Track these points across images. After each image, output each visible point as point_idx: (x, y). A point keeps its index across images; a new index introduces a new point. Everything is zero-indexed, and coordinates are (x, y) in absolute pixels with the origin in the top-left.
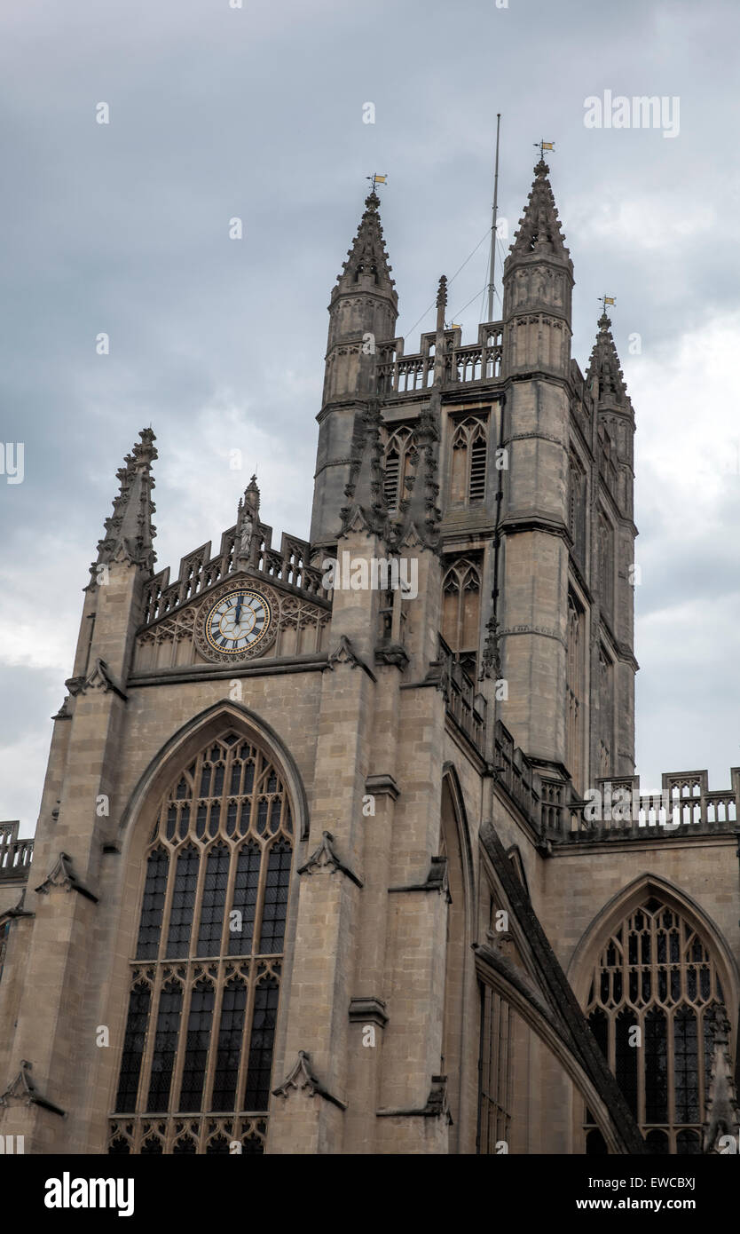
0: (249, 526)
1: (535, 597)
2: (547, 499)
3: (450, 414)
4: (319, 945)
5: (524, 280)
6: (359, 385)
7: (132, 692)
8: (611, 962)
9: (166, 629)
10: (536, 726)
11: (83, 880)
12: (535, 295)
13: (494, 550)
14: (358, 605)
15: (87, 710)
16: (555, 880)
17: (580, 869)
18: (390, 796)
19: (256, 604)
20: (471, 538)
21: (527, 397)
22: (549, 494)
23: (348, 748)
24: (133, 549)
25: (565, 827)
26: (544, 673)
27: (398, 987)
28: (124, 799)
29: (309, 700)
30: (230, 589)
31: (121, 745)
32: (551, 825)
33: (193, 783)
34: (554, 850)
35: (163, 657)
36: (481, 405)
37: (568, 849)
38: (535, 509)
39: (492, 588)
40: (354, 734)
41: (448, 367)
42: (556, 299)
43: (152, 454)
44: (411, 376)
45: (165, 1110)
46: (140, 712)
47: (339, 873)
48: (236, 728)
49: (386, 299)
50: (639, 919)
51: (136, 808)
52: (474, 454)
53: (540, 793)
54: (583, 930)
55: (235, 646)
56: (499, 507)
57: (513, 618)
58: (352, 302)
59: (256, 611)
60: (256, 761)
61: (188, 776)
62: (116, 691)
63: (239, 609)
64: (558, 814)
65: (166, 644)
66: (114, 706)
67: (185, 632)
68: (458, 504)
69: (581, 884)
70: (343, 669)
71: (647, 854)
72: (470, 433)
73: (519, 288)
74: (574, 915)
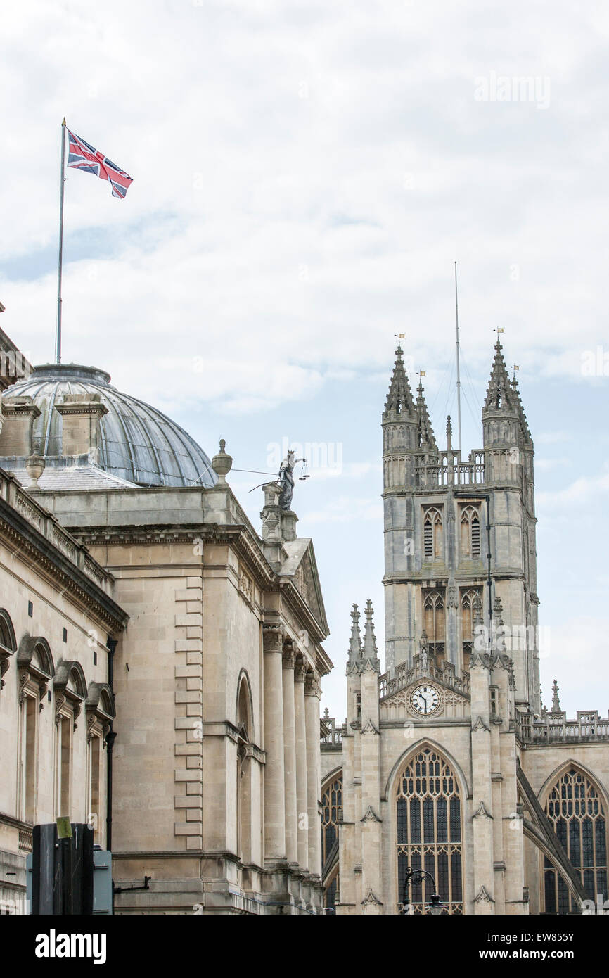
0: (425, 654)
2: (514, 561)
3: (458, 503)
4: (483, 845)
5: (495, 427)
6: (407, 480)
7: (382, 730)
8: (554, 798)
9: (393, 701)
12: (502, 437)
13: (488, 587)
14: (482, 700)
15: (367, 742)
17: (540, 756)
18: (500, 781)
19: (433, 692)
20: (476, 580)
21: (502, 500)
22: (515, 557)
25: (533, 735)
27: (509, 855)
28: (386, 779)
29: (463, 740)
30: (420, 684)
31: (383, 757)
32: (526, 735)
33: (413, 770)
34: (527, 747)
35: (393, 714)
36: (475, 500)
37: (534, 746)
38: (509, 568)
39: (489, 609)
40: (488, 757)
45: (421, 901)
46: (387, 742)
47: (487, 816)
48: (430, 749)
50: (567, 778)
51: (392, 782)
52: (473, 527)
54: (542, 785)
55: (426, 711)
56: (489, 563)
58: (398, 427)
59: (433, 695)
60: (440, 762)
61: (410, 767)
63: (424, 693)
64: (529, 730)
65: (393, 707)
66: (378, 740)
67: (401, 703)
68: (466, 556)
69: (540, 763)
70: (480, 731)
71: (571, 750)
72: (470, 514)
73: (493, 431)
74: (537, 777)
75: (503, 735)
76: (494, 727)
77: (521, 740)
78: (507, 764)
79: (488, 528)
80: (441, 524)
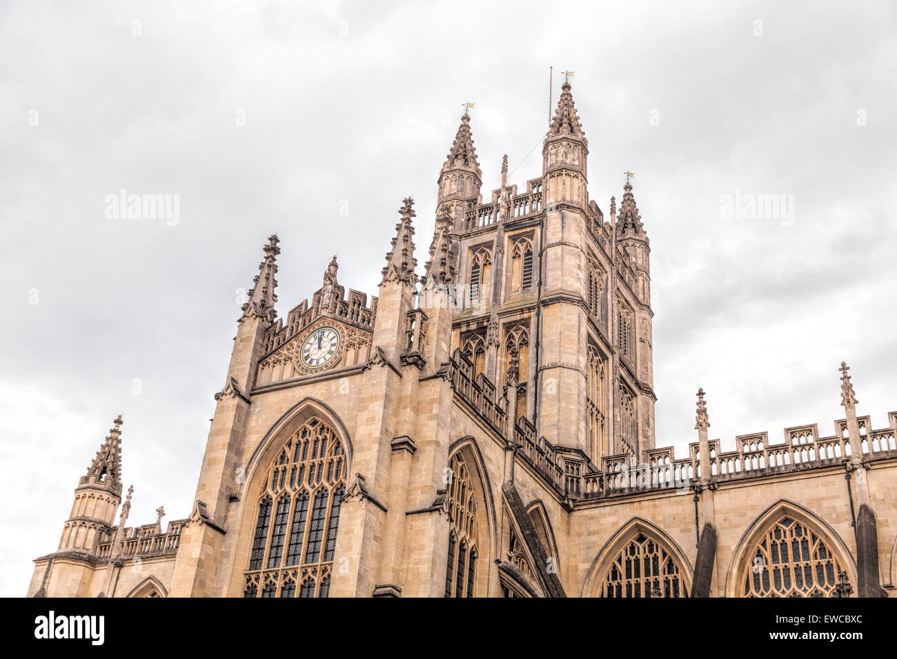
0: (330, 287)
1: (562, 344)
2: (569, 283)
3: (510, 237)
5: (554, 151)
7: (253, 398)
8: (614, 578)
9: (278, 357)
10: (563, 426)
11: (212, 519)
12: (560, 159)
13: (536, 318)
14: (390, 327)
16: (576, 526)
17: (592, 518)
18: (408, 450)
19: (332, 335)
20: (522, 312)
21: (557, 220)
22: (571, 279)
23: (377, 418)
24: (258, 308)
25: (582, 491)
26: (568, 392)
27: (410, 578)
30: (317, 327)
31: (244, 432)
33: (290, 454)
34: (575, 506)
35: (275, 374)
36: (528, 229)
37: (584, 505)
38: (561, 289)
39: (536, 341)
40: (381, 409)
41: (509, 209)
42: (574, 160)
43: (276, 251)
44: (487, 217)
46: (257, 410)
47: (365, 500)
48: (317, 416)
49: (473, 173)
50: (632, 548)
52: (525, 260)
53: (564, 469)
54: (594, 557)
55: (318, 363)
56: (540, 290)
57: (548, 358)
58: (450, 176)
59: (331, 339)
60: (329, 436)
61: (287, 449)
62: (243, 398)
63: (320, 339)
64: (578, 482)
65: (277, 366)
66: (238, 407)
67: (288, 357)
68: (516, 291)
69: (593, 527)
70: (376, 368)
71: (636, 504)
72: (522, 249)
73: (551, 155)
74: (588, 548)
75: (424, 383)
76: (408, 368)
77: (563, 494)
78: (426, 425)
79: (541, 255)
80: (490, 263)
